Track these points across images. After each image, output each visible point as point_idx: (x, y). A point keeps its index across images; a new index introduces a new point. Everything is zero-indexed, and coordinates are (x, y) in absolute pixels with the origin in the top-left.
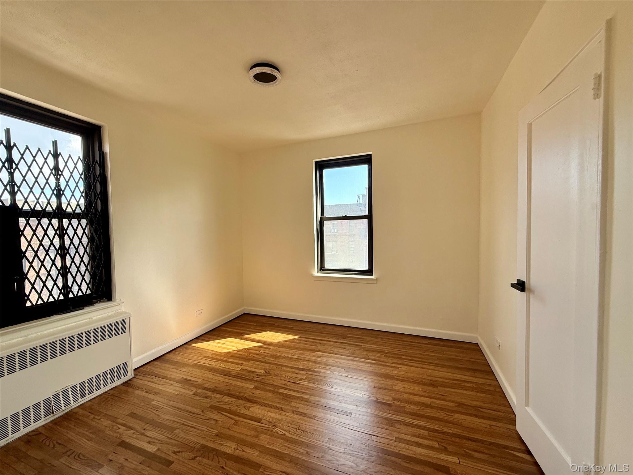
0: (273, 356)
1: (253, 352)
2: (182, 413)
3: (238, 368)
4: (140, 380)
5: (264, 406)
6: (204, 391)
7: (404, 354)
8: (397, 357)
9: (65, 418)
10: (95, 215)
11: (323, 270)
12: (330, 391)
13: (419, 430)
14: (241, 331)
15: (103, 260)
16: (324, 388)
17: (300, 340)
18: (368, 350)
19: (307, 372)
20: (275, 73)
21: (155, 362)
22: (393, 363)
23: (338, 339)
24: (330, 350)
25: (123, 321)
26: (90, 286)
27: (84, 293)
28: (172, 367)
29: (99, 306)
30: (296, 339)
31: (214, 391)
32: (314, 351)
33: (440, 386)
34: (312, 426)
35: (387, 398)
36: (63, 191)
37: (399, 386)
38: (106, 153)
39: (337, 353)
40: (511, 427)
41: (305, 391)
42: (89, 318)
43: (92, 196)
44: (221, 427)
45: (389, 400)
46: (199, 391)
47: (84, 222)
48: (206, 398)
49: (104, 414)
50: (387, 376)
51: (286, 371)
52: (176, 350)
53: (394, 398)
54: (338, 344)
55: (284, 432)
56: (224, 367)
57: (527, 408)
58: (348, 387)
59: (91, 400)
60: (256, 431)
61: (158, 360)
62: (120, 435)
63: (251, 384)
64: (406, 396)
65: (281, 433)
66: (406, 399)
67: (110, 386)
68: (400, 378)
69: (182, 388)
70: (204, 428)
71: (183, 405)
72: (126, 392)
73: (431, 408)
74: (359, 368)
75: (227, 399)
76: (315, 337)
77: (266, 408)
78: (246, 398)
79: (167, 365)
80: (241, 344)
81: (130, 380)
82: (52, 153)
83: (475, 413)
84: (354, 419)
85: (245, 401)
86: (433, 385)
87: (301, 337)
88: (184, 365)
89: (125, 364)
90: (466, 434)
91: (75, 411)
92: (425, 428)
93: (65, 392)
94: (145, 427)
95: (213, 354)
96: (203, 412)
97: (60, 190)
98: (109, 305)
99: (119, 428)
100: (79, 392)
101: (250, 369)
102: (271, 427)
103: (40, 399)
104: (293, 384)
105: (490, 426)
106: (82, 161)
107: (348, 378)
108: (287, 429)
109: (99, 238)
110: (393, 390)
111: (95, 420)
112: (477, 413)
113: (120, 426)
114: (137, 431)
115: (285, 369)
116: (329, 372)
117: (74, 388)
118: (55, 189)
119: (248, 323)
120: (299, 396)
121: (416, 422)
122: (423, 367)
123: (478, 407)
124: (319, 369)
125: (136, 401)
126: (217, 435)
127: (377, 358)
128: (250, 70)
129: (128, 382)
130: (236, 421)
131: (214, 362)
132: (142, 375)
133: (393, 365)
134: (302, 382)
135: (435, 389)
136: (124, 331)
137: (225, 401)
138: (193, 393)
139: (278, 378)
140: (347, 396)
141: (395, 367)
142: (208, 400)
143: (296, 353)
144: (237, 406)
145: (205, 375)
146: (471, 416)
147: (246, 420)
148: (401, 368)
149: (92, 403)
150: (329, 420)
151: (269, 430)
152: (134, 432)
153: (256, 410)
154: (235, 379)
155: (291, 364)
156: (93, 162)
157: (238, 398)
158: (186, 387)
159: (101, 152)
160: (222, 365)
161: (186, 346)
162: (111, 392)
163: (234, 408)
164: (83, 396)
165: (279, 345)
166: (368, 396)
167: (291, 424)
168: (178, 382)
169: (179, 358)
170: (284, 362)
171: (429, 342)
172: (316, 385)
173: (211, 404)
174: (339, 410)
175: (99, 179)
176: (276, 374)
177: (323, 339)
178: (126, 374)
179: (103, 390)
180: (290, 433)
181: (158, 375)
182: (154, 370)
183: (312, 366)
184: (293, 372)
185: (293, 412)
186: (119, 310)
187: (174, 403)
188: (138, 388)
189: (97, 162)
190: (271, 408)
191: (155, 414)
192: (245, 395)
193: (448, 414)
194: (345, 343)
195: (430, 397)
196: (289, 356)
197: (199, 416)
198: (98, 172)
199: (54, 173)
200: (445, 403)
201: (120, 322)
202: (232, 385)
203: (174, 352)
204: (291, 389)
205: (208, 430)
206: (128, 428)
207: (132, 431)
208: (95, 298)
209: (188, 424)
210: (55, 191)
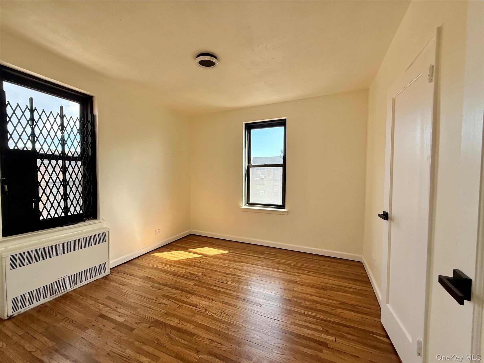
0: (208, 264)
1: (195, 260)
2: (143, 298)
3: (184, 271)
4: (115, 276)
5: (200, 296)
6: (158, 285)
7: (305, 267)
8: (300, 268)
9: (64, 298)
10: (87, 158)
11: (249, 204)
12: (248, 289)
13: (309, 318)
14: (187, 246)
15: (91, 191)
16: (243, 287)
17: (230, 254)
18: (278, 263)
19: (233, 276)
20: (214, 60)
21: (125, 264)
22: (297, 273)
23: (258, 255)
24: (251, 262)
25: (104, 234)
26: (82, 208)
27: (78, 213)
28: (137, 268)
29: (87, 222)
30: (227, 253)
31: (166, 285)
32: (239, 262)
33: (329, 290)
34: (232, 311)
35: (289, 296)
36: (66, 141)
37: (299, 288)
38: (95, 115)
39: (256, 264)
40: (377, 319)
41: (230, 289)
42: (81, 230)
43: (85, 145)
44: (169, 309)
45: (290, 298)
46: (155, 285)
47: (79, 163)
48: (160, 290)
49: (89, 296)
50: (291, 281)
51: (218, 275)
52: (140, 257)
53: (294, 296)
54: (257, 258)
55: (213, 314)
56: (173, 270)
57: (387, 305)
58: (262, 287)
59: (81, 287)
60: (193, 313)
61: (128, 263)
62: (100, 310)
63: (192, 282)
64: (303, 295)
65: (210, 315)
66: (303, 297)
67: (94, 279)
68: (300, 283)
69: (143, 282)
70: (157, 309)
71: (143, 294)
72: (104, 283)
73: (321, 304)
74: (271, 275)
75: (174, 291)
76: (240, 252)
77: (201, 298)
78: (187, 291)
79: (134, 267)
80: (186, 255)
81: (107, 275)
82: (60, 115)
83: (353, 309)
84: (263, 308)
85: (187, 293)
86: (324, 289)
87: (231, 252)
88: (145, 267)
89: (105, 264)
90: (343, 322)
91: (70, 293)
92: (314, 317)
93: (64, 280)
94: (117, 306)
95: (166, 261)
96: (157, 298)
97: (64, 140)
98: (95, 222)
99: (99, 306)
100: (73, 280)
101: (192, 272)
102: (203, 310)
103: (48, 283)
104: (222, 283)
105: (362, 318)
106: (79, 120)
107: (262, 281)
108: (215, 312)
109: (89, 175)
110: (294, 291)
111: (84, 300)
112: (354, 309)
113: (100, 305)
114: (111, 308)
115: (217, 273)
116: (249, 277)
117: (70, 277)
118: (61, 140)
119: (193, 241)
120: (226, 291)
121: (308, 313)
122: (318, 276)
123: (355, 305)
124: (241, 274)
125: (111, 289)
126: (166, 314)
127: (285, 269)
128: (196, 58)
129: (107, 277)
130: (179, 305)
131: (166, 266)
132: (116, 273)
133: (296, 274)
134: (228, 283)
135: (325, 292)
136: (104, 241)
137: (173, 292)
138: (150, 286)
139: (212, 279)
140: (260, 293)
141: (298, 276)
142: (161, 291)
143: (226, 263)
144: (181, 296)
145: (160, 275)
146: (348, 311)
147: (186, 305)
148: (302, 276)
149: (81, 289)
150: (245, 309)
151: (201, 313)
152: (110, 308)
153: (194, 299)
154: (181, 278)
155: (222, 270)
156: (87, 122)
157: (182, 290)
158: (146, 282)
159: (92, 115)
160: (172, 269)
161: (147, 255)
162: (95, 283)
163: (179, 297)
164: (76, 284)
165: (214, 257)
166: (275, 294)
167: (218, 309)
168: (141, 278)
169: (141, 262)
170: (217, 268)
171: (325, 259)
172: (239, 285)
173: (163, 294)
174: (253, 302)
175: (90, 133)
176: (210, 276)
177: (247, 254)
178: (105, 271)
179: (89, 281)
180: (216, 315)
181: (127, 273)
182: (124, 270)
183: (236, 272)
184: (222, 276)
185: (220, 301)
186: (101, 226)
187: (137, 291)
188: (113, 281)
189: (89, 121)
190: (205, 298)
191: (124, 298)
192: (187, 289)
193: (332, 308)
194: (263, 258)
195: (320, 297)
196: (221, 264)
197: (154, 301)
198: (90, 129)
199: (60, 129)
200: (331, 301)
201: (102, 234)
202: (178, 282)
203: (139, 258)
204: (220, 287)
205: (160, 310)
206: (106, 306)
207: (108, 308)
208: (85, 217)
209: (147, 306)
210: (61, 141)
